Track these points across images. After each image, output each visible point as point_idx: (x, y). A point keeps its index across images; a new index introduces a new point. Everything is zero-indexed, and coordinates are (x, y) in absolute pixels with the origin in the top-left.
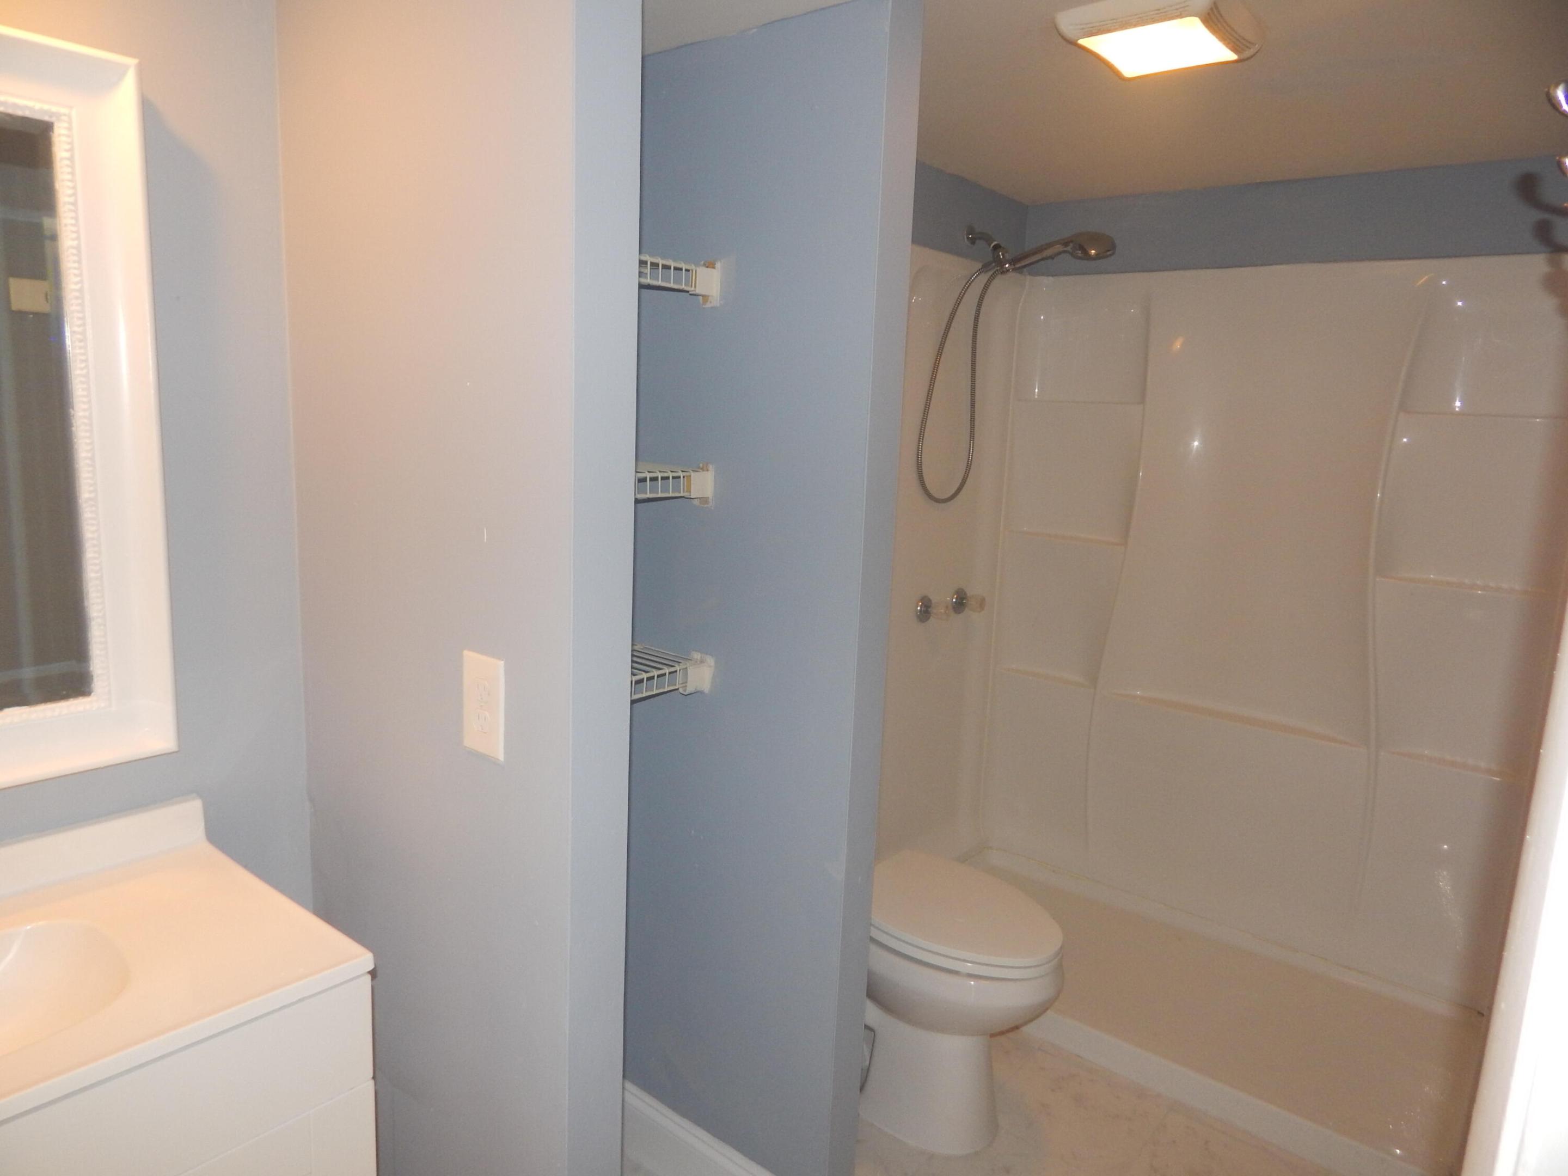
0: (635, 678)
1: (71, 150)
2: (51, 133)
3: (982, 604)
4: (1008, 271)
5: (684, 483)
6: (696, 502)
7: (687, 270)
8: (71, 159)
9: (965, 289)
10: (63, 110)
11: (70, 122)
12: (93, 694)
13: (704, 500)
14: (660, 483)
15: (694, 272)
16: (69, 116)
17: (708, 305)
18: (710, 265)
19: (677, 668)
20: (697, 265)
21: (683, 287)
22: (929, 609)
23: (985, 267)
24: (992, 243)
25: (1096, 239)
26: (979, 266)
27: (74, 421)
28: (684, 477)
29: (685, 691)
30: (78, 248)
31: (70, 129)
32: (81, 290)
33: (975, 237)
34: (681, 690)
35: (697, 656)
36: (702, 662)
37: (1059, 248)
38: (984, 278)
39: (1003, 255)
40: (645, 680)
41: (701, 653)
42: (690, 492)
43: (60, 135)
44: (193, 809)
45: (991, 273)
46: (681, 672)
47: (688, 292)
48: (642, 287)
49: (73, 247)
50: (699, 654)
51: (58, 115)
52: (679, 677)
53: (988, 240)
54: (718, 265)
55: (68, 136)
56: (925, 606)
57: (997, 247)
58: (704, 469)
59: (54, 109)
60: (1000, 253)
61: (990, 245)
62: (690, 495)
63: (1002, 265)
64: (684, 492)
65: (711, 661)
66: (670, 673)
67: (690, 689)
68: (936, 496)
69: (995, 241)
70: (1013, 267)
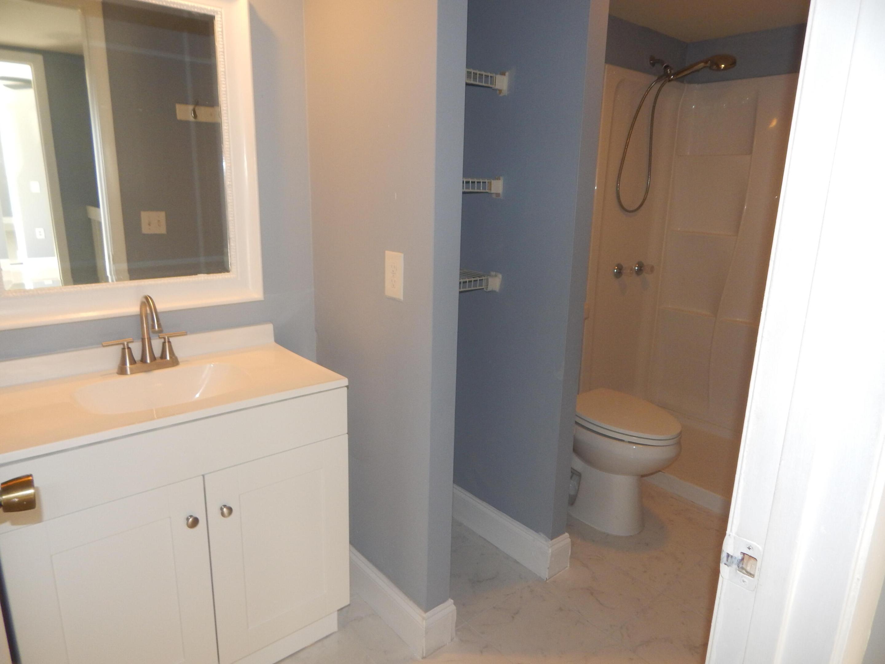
0: (462, 281)
1: (222, 28)
2: (214, 20)
3: (652, 269)
4: (672, 80)
5: (488, 186)
6: (494, 196)
7: (491, 77)
8: (222, 32)
9: (648, 92)
10: (219, 9)
11: (221, 15)
12: (231, 271)
13: (498, 194)
14: (476, 185)
15: (495, 78)
16: (221, 12)
17: (502, 95)
18: (503, 74)
19: (483, 278)
20: (496, 74)
21: (489, 85)
22: (621, 271)
23: (659, 79)
24: (664, 64)
25: (724, 58)
26: (656, 78)
27: (223, 150)
28: (488, 182)
29: (487, 290)
30: (225, 72)
31: (221, 18)
32: (226, 91)
33: (654, 62)
34: (485, 289)
35: (493, 273)
36: (496, 276)
37: (702, 65)
38: (658, 86)
39: (670, 70)
40: (468, 282)
41: (495, 272)
42: (491, 190)
43: (217, 21)
44: (269, 328)
45: (662, 82)
46: (485, 281)
47: (492, 88)
48: (467, 84)
49: (223, 71)
50: (494, 272)
51: (217, 12)
52: (484, 283)
53: (662, 62)
54: (507, 74)
55: (221, 21)
56: (619, 269)
57: (667, 67)
58: (498, 179)
59: (216, 9)
60: (668, 70)
61: (663, 66)
62: (491, 192)
63: (669, 76)
64: (488, 190)
65: (500, 276)
66: (480, 280)
67: (490, 289)
68: (628, 209)
69: (666, 63)
70: (675, 77)
